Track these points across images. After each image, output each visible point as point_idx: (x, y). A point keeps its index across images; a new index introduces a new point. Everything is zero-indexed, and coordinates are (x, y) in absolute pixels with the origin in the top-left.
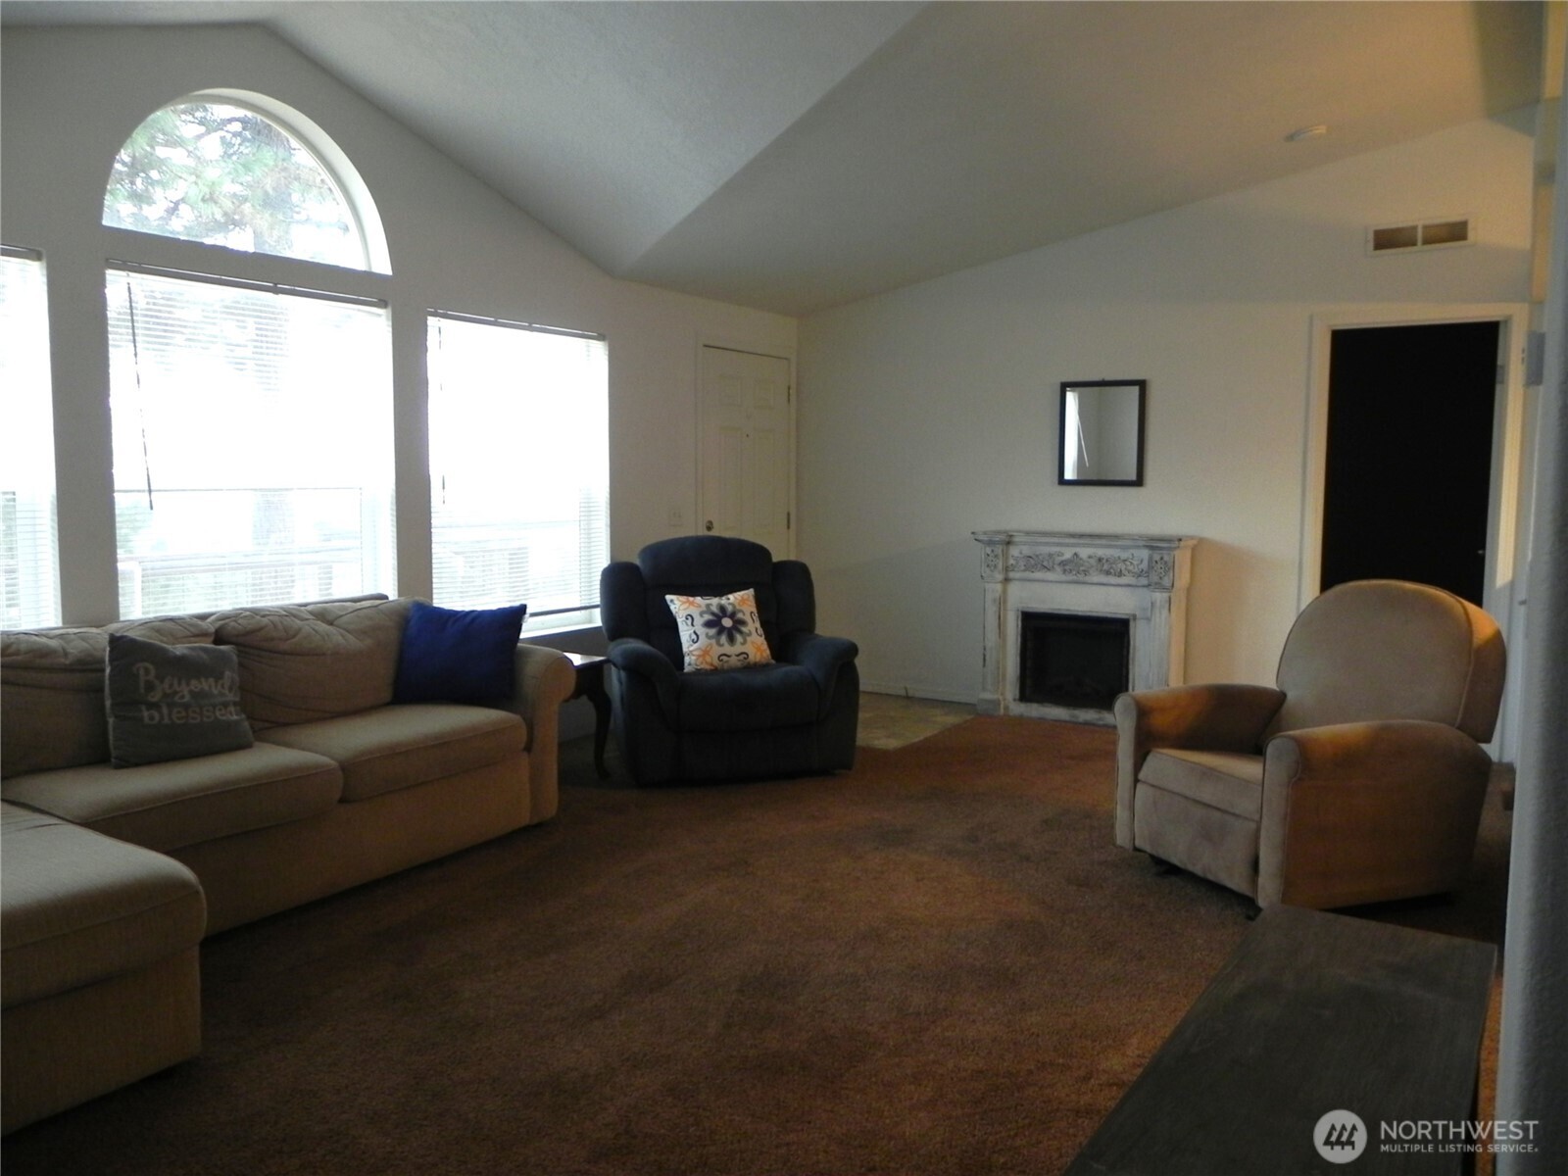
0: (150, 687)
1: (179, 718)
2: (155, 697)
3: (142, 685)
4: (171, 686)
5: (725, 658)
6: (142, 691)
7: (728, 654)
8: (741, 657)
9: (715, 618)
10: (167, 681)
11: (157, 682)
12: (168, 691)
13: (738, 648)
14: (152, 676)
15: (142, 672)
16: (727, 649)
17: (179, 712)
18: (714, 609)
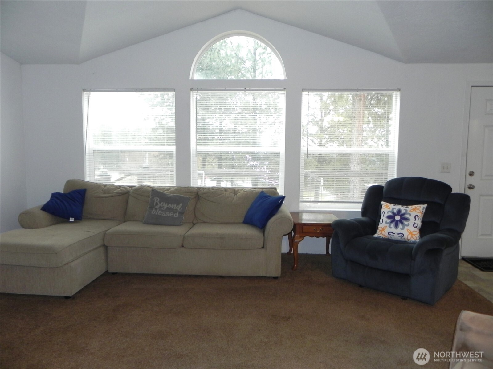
0: (157, 204)
1: (171, 215)
2: (157, 207)
3: (155, 203)
4: (162, 205)
5: (391, 234)
6: (155, 205)
7: (394, 232)
8: (400, 235)
9: (393, 215)
10: (162, 203)
11: (159, 203)
12: (161, 206)
13: (399, 231)
14: (158, 202)
15: (156, 200)
16: (393, 230)
17: (172, 214)
18: (395, 211)
